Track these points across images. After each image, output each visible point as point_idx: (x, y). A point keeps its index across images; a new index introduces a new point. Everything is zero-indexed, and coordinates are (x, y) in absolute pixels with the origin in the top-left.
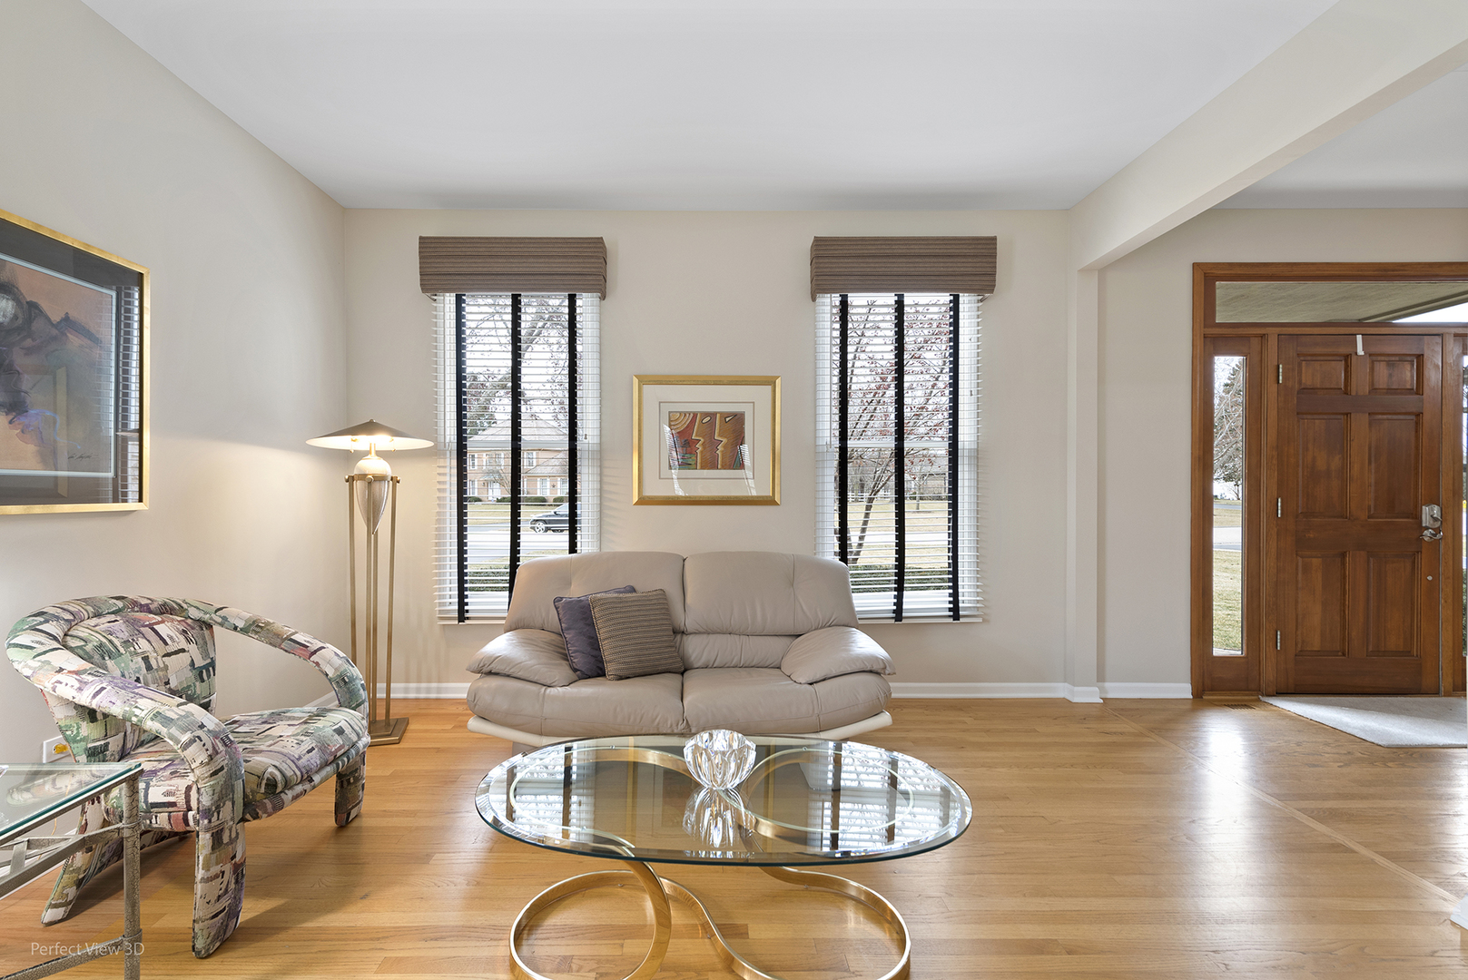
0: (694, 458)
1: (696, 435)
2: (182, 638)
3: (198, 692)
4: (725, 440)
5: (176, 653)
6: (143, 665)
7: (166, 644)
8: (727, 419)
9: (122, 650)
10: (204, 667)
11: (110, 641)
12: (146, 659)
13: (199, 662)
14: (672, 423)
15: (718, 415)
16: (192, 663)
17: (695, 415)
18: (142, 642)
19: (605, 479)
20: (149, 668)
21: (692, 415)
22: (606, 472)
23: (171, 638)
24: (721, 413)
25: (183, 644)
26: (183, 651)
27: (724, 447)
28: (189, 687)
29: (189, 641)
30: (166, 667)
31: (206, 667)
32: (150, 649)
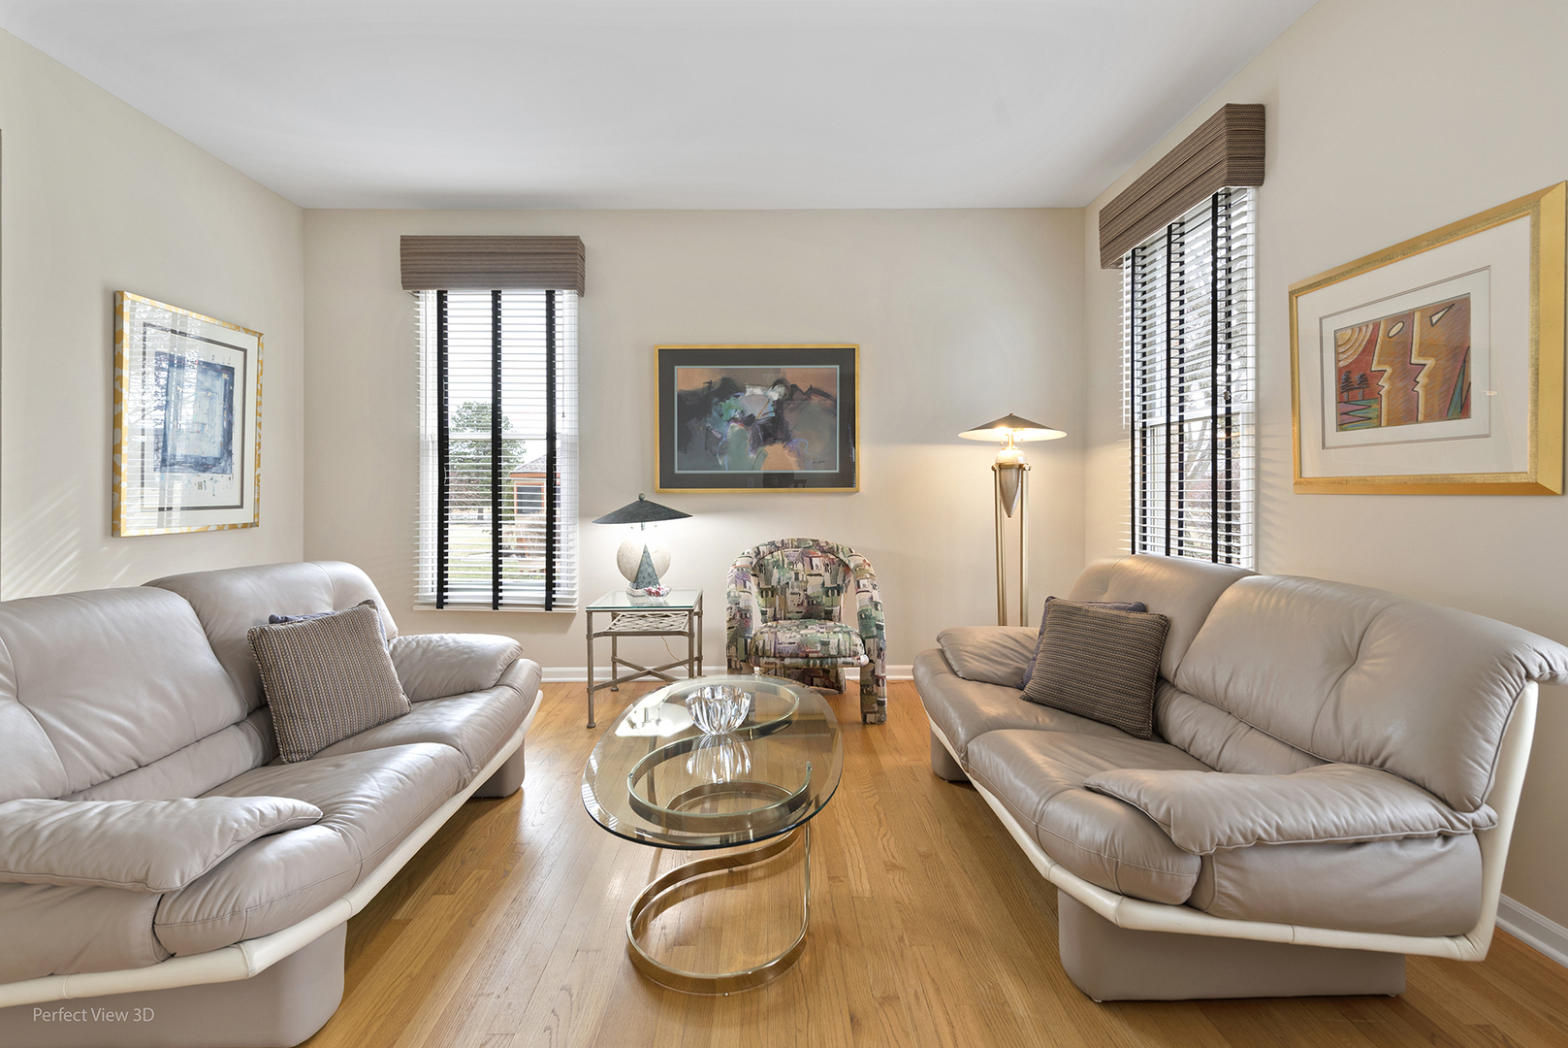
0: (1375, 406)
1: (1379, 363)
2: (823, 568)
3: (824, 602)
4: (1430, 362)
5: (816, 575)
6: (794, 577)
7: (812, 568)
8: (1435, 319)
9: (786, 566)
10: (830, 588)
11: (783, 560)
12: (797, 574)
13: (828, 584)
14: (1341, 350)
15: (1417, 316)
16: (823, 584)
17: (1376, 325)
18: (800, 565)
19: (1264, 454)
20: (797, 579)
21: (1371, 327)
22: (1265, 443)
23: (817, 566)
24: (1422, 309)
25: (822, 572)
26: (820, 575)
27: (1430, 376)
28: (818, 597)
29: (826, 570)
30: (807, 582)
31: (832, 589)
32: (802, 569)
